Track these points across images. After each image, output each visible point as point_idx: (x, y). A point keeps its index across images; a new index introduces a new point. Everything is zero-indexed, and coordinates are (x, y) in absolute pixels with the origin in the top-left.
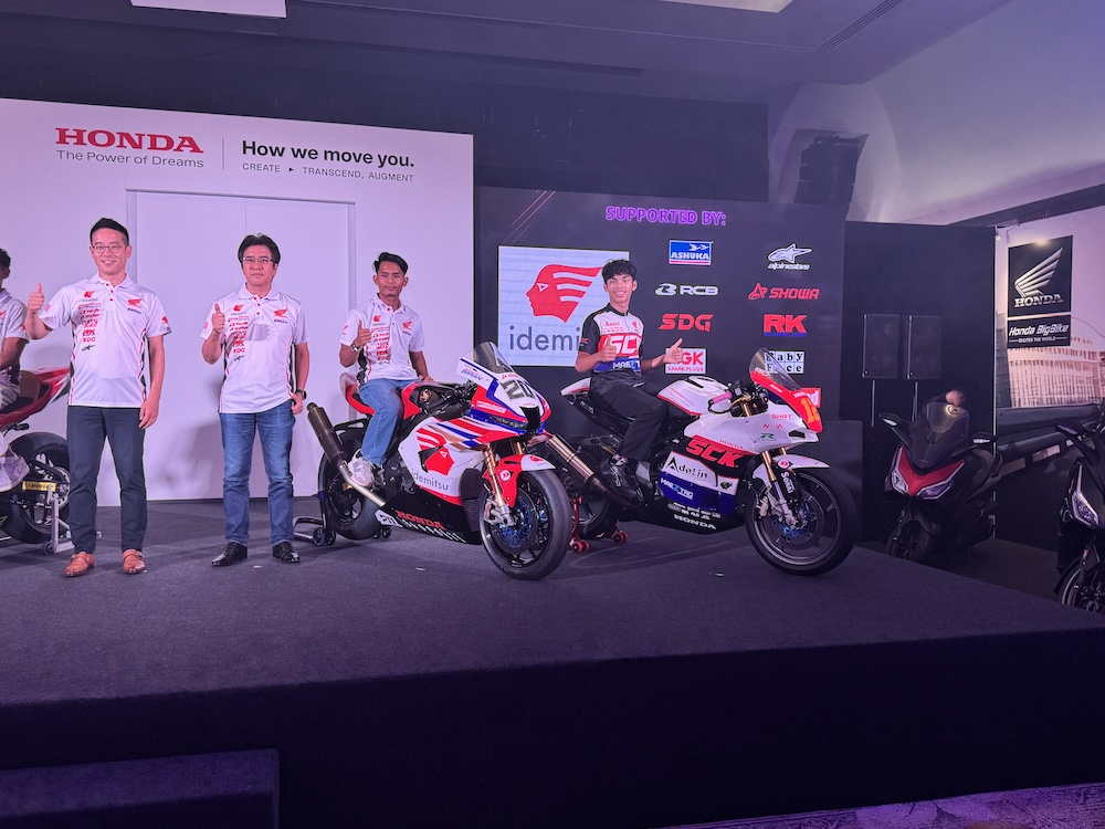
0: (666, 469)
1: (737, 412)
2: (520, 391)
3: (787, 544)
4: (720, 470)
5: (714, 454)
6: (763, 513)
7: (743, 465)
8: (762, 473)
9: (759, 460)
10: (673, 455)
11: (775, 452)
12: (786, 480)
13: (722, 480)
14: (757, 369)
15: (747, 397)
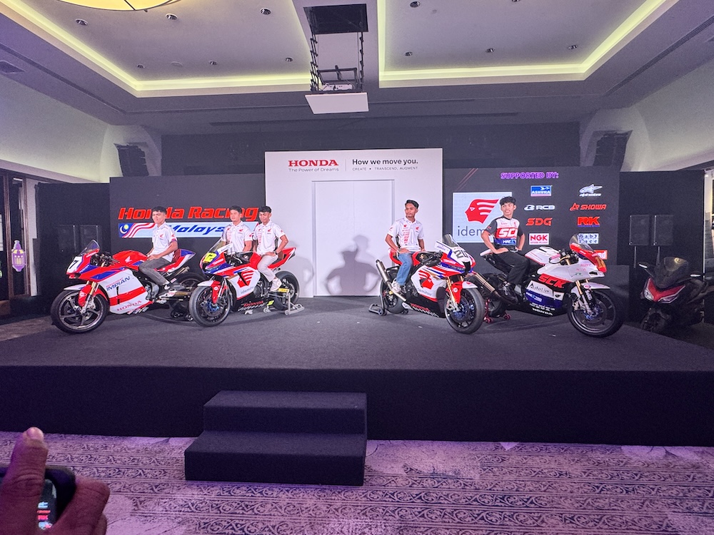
0: (529, 288)
1: (563, 263)
2: (462, 255)
3: (588, 322)
4: (555, 289)
5: (552, 282)
6: (576, 308)
7: (567, 287)
8: (576, 291)
9: (574, 285)
10: (532, 282)
11: (582, 281)
12: (587, 294)
13: (556, 293)
14: (573, 244)
15: (569, 256)
